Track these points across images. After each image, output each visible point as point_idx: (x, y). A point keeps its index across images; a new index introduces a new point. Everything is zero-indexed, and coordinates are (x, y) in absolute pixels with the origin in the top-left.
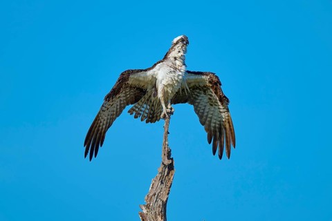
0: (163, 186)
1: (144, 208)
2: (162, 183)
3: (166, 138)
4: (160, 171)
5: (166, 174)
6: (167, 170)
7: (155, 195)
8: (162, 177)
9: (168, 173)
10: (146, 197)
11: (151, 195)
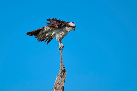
0: (62, 79)
1: (54, 89)
2: (61, 78)
3: (62, 58)
4: (60, 73)
5: (63, 74)
6: (63, 72)
7: (58, 83)
8: (61, 75)
9: (64, 74)
10: (54, 84)
11: (57, 83)
